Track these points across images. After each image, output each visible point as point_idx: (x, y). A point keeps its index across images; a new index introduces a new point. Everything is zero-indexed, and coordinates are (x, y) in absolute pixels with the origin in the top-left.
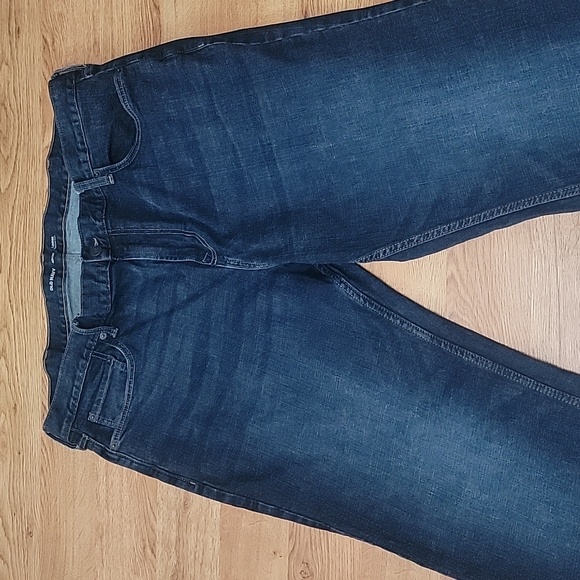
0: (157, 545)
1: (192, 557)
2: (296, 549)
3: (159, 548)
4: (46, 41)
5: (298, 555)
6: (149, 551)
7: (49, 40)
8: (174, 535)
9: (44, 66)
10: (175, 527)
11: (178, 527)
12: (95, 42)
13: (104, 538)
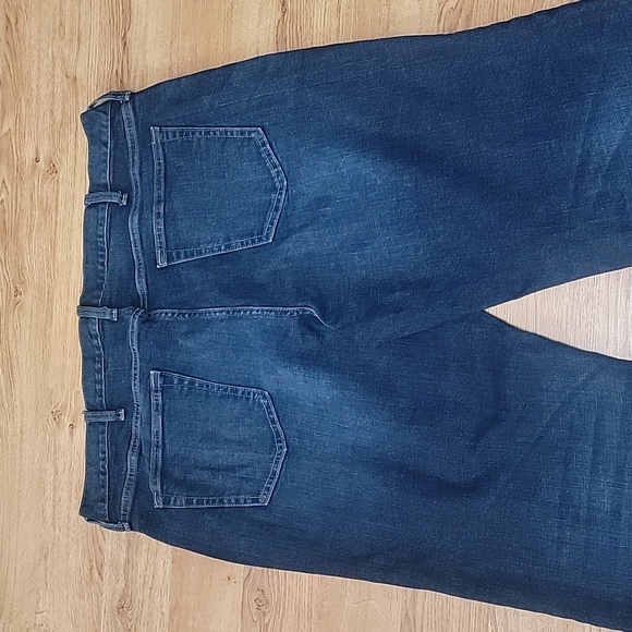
0: (105, 567)
1: (142, 580)
2: (251, 575)
3: (107, 570)
4: (9, 20)
5: (253, 581)
6: (96, 573)
7: (13, 20)
8: (123, 556)
9: (6, 48)
10: (124, 547)
11: (128, 548)
12: (61, 24)
13: (49, 558)
